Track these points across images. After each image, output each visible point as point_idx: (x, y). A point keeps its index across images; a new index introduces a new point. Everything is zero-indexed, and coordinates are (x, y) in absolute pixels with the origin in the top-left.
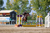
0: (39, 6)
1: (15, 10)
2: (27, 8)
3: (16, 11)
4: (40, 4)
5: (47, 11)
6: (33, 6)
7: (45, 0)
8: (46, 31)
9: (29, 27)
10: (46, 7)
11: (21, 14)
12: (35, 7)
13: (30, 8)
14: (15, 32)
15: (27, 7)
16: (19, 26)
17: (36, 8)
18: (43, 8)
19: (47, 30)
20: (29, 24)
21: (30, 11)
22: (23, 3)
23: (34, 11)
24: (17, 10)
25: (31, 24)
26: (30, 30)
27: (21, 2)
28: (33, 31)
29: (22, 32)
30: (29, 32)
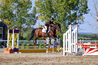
0: (52, 11)
1: (4, 20)
2: (28, 16)
3: (6, 21)
4: (54, 8)
5: (67, 22)
6: (40, 12)
7: (62, 1)
8: (66, 61)
9: (33, 54)
10: (66, 14)
11: (16, 27)
12: (44, 14)
13: (34, 16)
14: (4, 64)
15: (29, 13)
16: (12, 51)
17: (46, 15)
18: (59, 15)
19: (67, 58)
20: (33, 47)
21: (35, 22)
22: (21, 5)
23: (43, 21)
24: (9, 20)
25: (37, 47)
26: (34, 59)
27: (16, 4)
28: (41, 62)
29: (18, 63)
30: (32, 62)
